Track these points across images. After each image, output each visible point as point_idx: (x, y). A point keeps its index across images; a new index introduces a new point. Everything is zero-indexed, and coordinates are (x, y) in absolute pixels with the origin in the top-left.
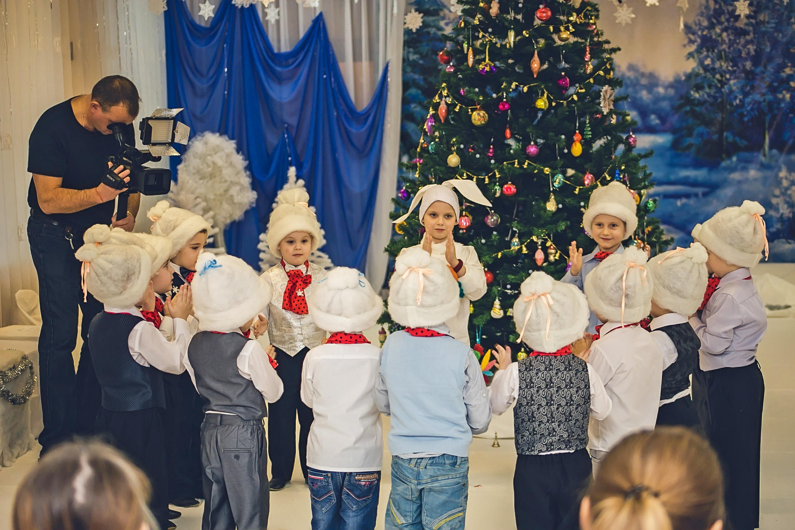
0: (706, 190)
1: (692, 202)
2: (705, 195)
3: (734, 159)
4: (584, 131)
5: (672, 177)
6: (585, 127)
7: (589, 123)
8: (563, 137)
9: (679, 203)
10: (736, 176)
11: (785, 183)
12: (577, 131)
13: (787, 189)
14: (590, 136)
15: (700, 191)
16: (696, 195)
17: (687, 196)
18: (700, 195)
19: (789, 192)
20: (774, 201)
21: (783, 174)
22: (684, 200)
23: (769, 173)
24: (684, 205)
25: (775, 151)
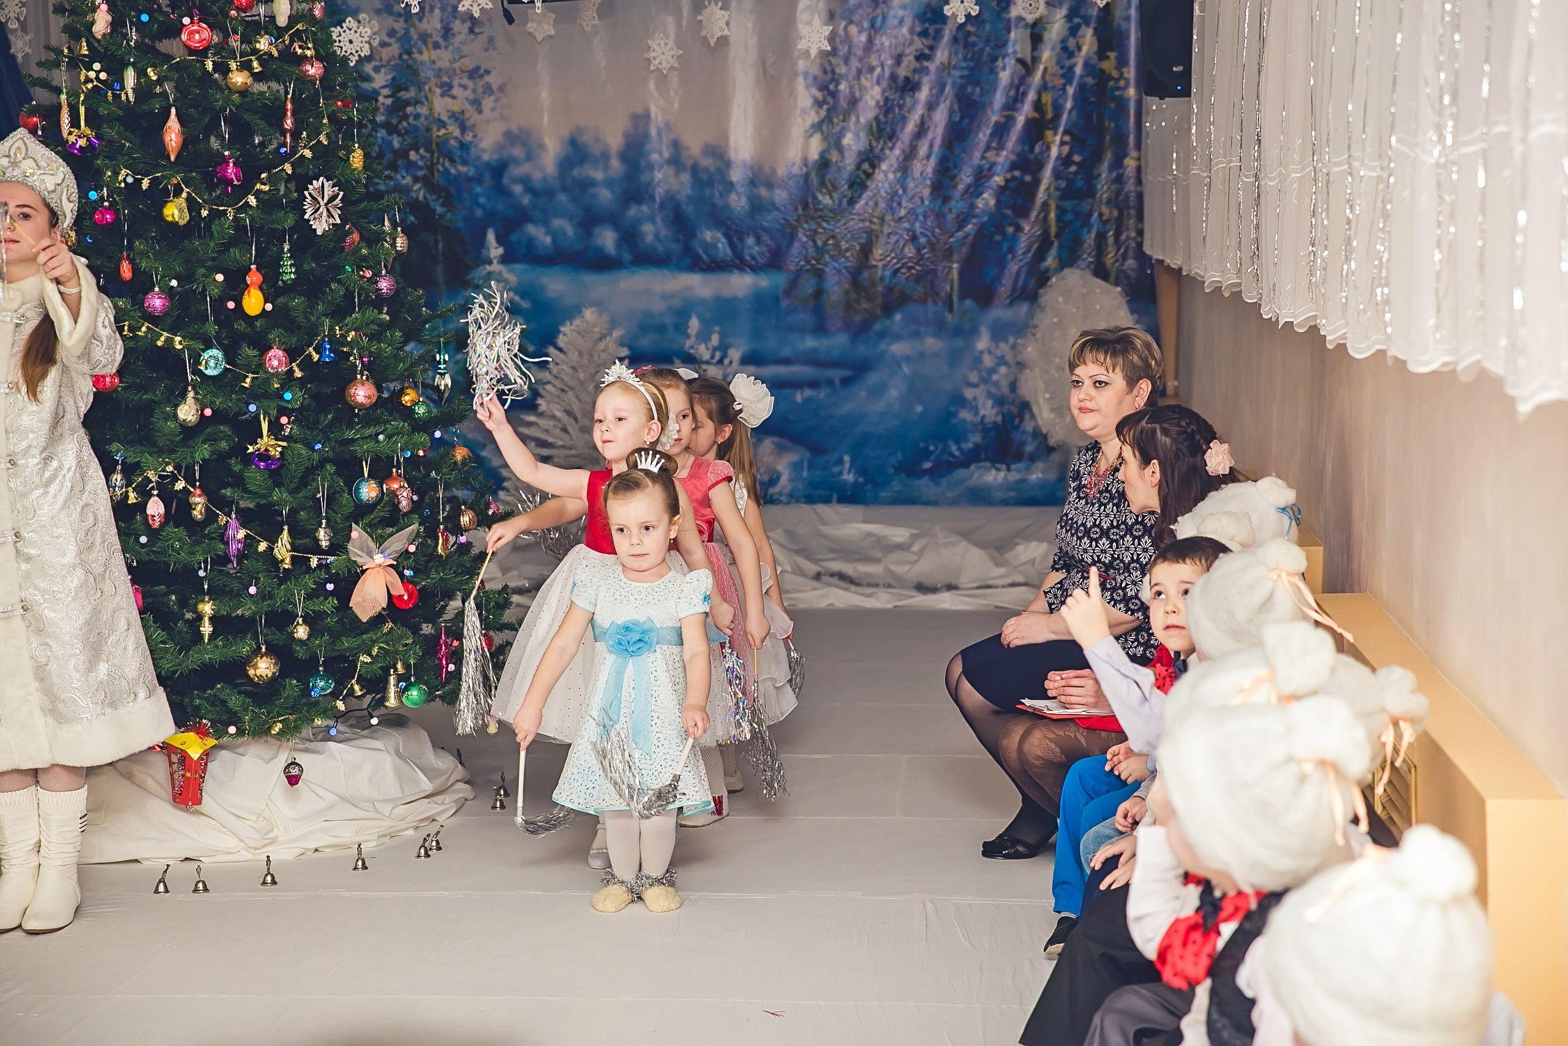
0: (847, 373)
1: (822, 394)
2: (846, 382)
3: (898, 317)
4: (281, 266)
5: (786, 352)
6: (282, 259)
7: (289, 251)
8: (220, 277)
9: (799, 397)
10: (898, 348)
11: (988, 361)
12: (253, 267)
13: (992, 371)
14: (293, 276)
15: (836, 374)
16: (830, 383)
17: (814, 384)
18: (837, 382)
19: (995, 377)
20: (969, 393)
21: (983, 343)
22: (808, 392)
23: (959, 343)
24: (807, 401)
25: (969, 303)
